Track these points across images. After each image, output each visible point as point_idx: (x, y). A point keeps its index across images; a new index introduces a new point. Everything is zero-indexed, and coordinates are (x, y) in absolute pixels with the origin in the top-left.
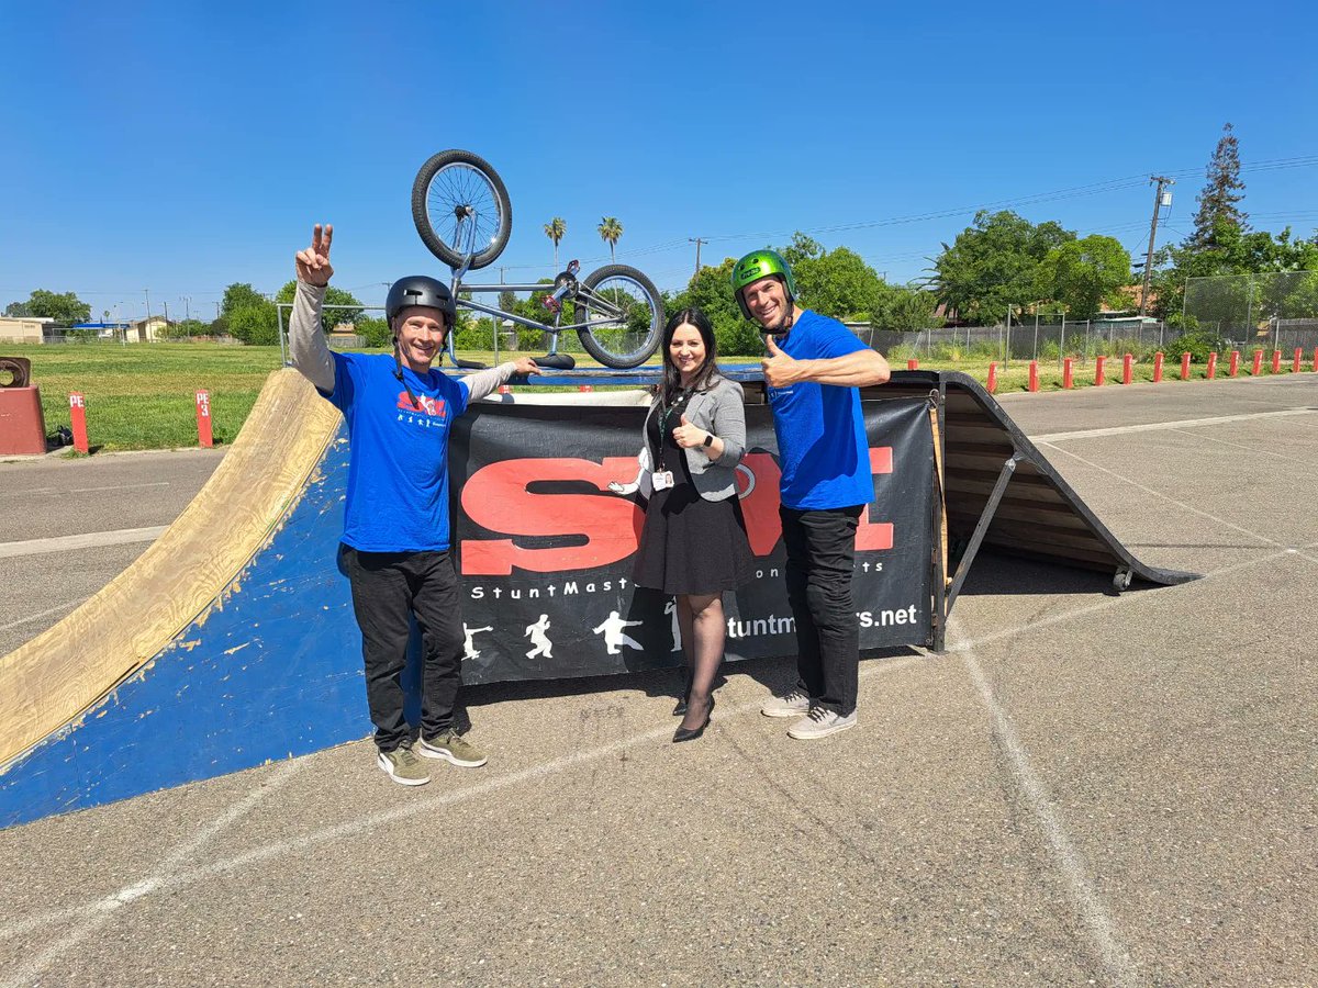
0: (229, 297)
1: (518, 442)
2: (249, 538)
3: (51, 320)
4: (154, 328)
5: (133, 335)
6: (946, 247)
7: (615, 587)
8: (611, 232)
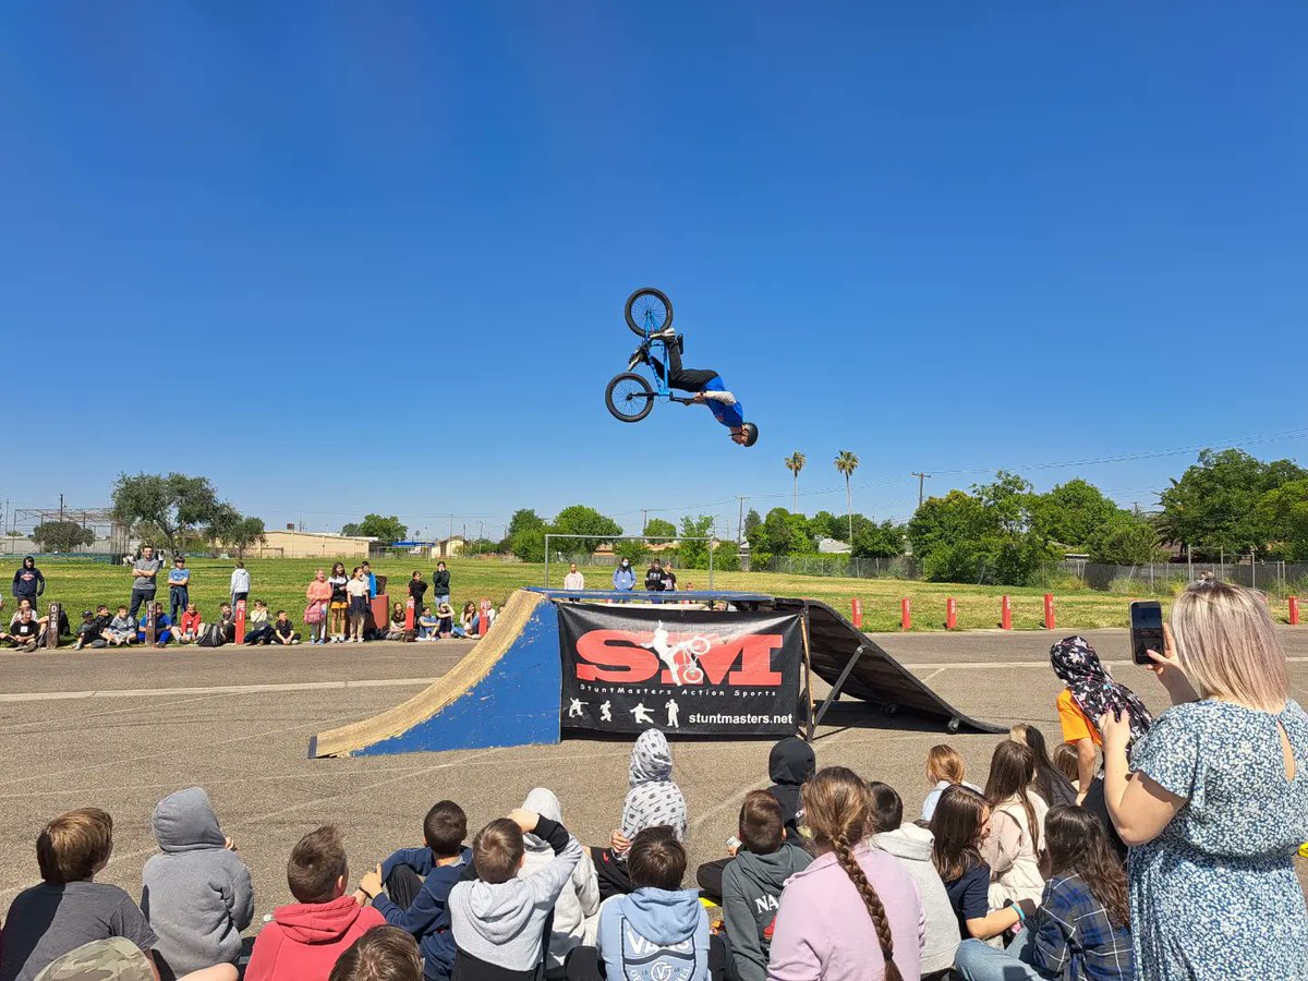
0: (516, 520)
1: (602, 623)
2: (494, 656)
3: (376, 539)
4: (454, 546)
5: (436, 551)
6: (1175, 482)
7: (642, 692)
8: (847, 464)
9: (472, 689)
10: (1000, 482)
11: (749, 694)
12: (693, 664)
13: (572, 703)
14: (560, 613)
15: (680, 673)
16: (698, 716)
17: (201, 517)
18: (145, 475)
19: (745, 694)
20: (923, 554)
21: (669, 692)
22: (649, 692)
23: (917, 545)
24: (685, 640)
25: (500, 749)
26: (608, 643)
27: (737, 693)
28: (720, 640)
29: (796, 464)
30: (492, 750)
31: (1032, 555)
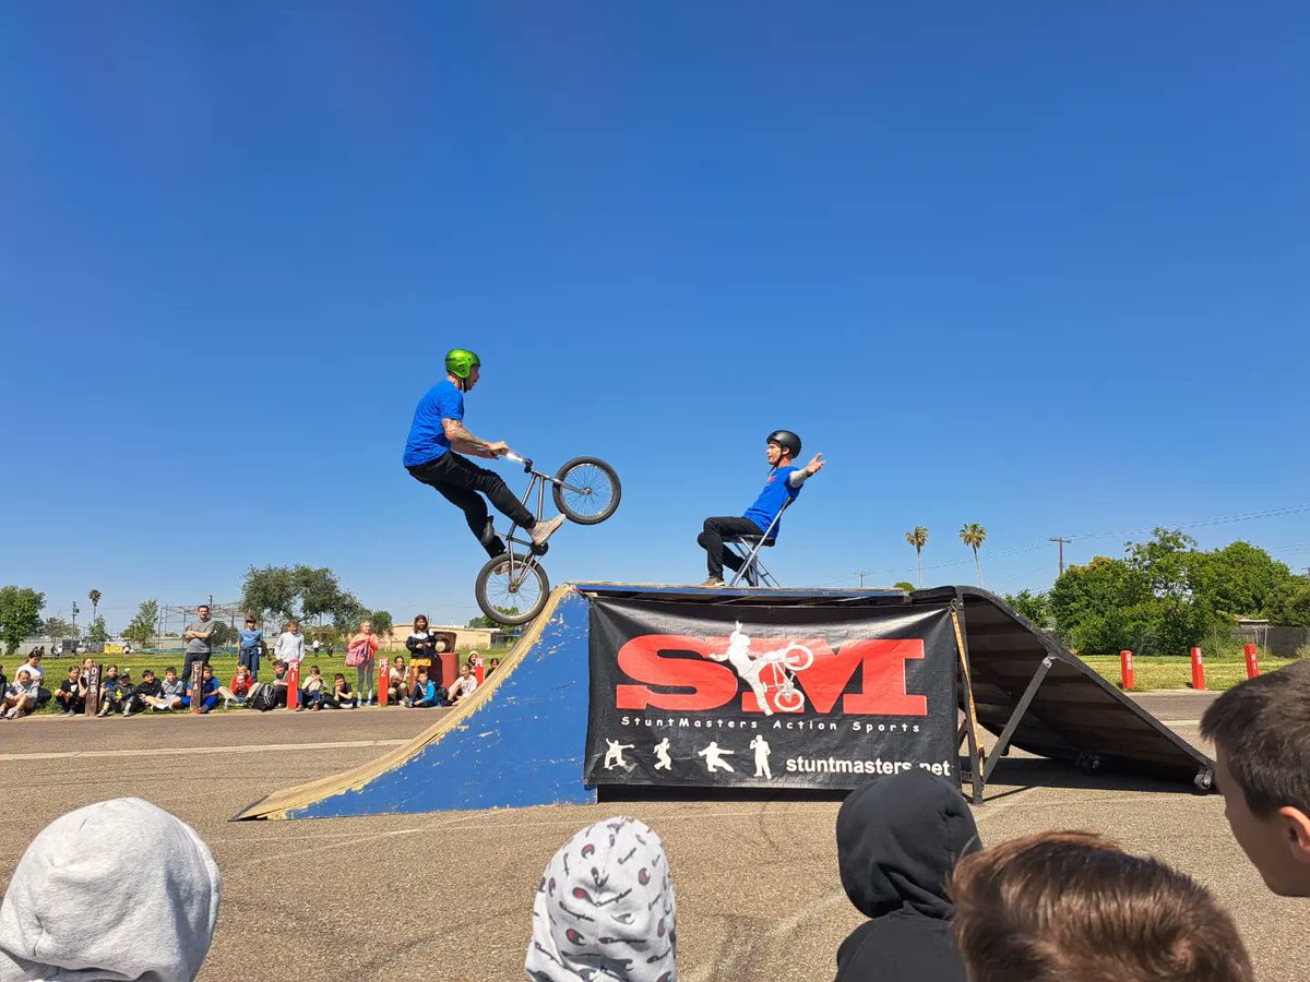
1: (653, 624)
3: (498, 629)
7: (715, 725)
8: (974, 537)
9: (465, 721)
10: (1156, 540)
11: (875, 728)
12: (789, 683)
13: (608, 747)
14: (591, 612)
15: (769, 696)
16: (800, 760)
17: (324, 607)
18: (273, 568)
19: (869, 728)
20: (1069, 626)
21: (754, 725)
22: (725, 724)
23: (1061, 618)
24: (776, 649)
25: (508, 810)
26: (664, 653)
27: (857, 726)
28: (828, 649)
29: (918, 540)
30: (495, 811)
31: (1199, 620)
